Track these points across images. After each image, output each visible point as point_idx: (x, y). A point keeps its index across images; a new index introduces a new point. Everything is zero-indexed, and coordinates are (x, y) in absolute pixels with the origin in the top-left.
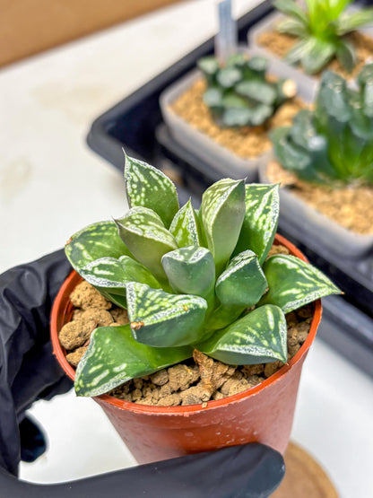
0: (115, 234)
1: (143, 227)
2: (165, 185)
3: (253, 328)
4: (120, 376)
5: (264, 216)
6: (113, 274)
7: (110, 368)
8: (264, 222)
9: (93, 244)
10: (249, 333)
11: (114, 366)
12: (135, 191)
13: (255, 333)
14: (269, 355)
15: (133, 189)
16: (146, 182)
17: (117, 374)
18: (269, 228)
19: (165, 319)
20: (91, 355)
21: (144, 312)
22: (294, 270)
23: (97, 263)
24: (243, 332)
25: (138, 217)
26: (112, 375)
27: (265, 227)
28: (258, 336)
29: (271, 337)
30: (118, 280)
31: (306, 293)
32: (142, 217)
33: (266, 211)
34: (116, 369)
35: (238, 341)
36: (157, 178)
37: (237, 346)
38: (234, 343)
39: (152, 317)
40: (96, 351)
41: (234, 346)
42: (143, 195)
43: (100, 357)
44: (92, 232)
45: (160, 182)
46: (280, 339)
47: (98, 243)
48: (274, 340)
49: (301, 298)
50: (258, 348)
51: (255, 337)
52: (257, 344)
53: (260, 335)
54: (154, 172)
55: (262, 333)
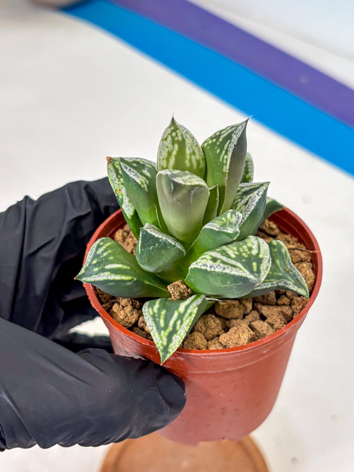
25: (179, 134)
29: (99, 267)
31: (154, 316)
32: (180, 138)
36: (225, 148)
45: (224, 152)
46: (97, 274)
48: (96, 269)
49: (148, 311)
50: (91, 256)
51: (101, 254)
52: (94, 255)
53: (102, 258)
54: (230, 143)
55: (104, 259)
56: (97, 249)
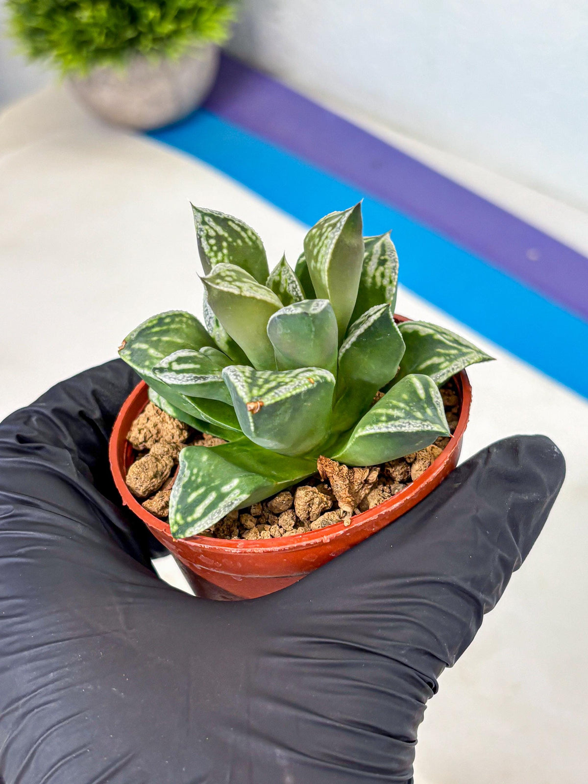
0: (184, 326)
1: (238, 283)
2: (250, 238)
3: (399, 401)
4: (232, 495)
5: (381, 268)
6: (198, 366)
7: (217, 488)
8: (383, 275)
9: (159, 341)
10: (394, 407)
11: (222, 485)
12: (215, 248)
13: (402, 405)
14: (426, 429)
15: (211, 246)
16: (226, 235)
17: (228, 494)
18: (391, 282)
19: (289, 395)
20: (186, 479)
21: (259, 390)
22: (430, 336)
23: (173, 356)
24: (388, 407)
25: (228, 273)
26: (221, 497)
27: (386, 282)
28: (408, 408)
29: (424, 408)
30: (206, 373)
31: (451, 361)
32: (233, 274)
33: (382, 263)
34: (225, 489)
35: (384, 418)
36: (239, 229)
37: (384, 424)
38: (378, 421)
39: (273, 394)
40: (192, 474)
41: (380, 425)
42: (225, 251)
43: (199, 480)
44: (153, 327)
45: (243, 234)
46: (435, 409)
47: (165, 339)
48: (429, 411)
49: (446, 367)
50: (411, 422)
51: (403, 410)
52: (409, 418)
53: (410, 407)
54: (233, 222)
55: (411, 404)
56: (398, 418)
